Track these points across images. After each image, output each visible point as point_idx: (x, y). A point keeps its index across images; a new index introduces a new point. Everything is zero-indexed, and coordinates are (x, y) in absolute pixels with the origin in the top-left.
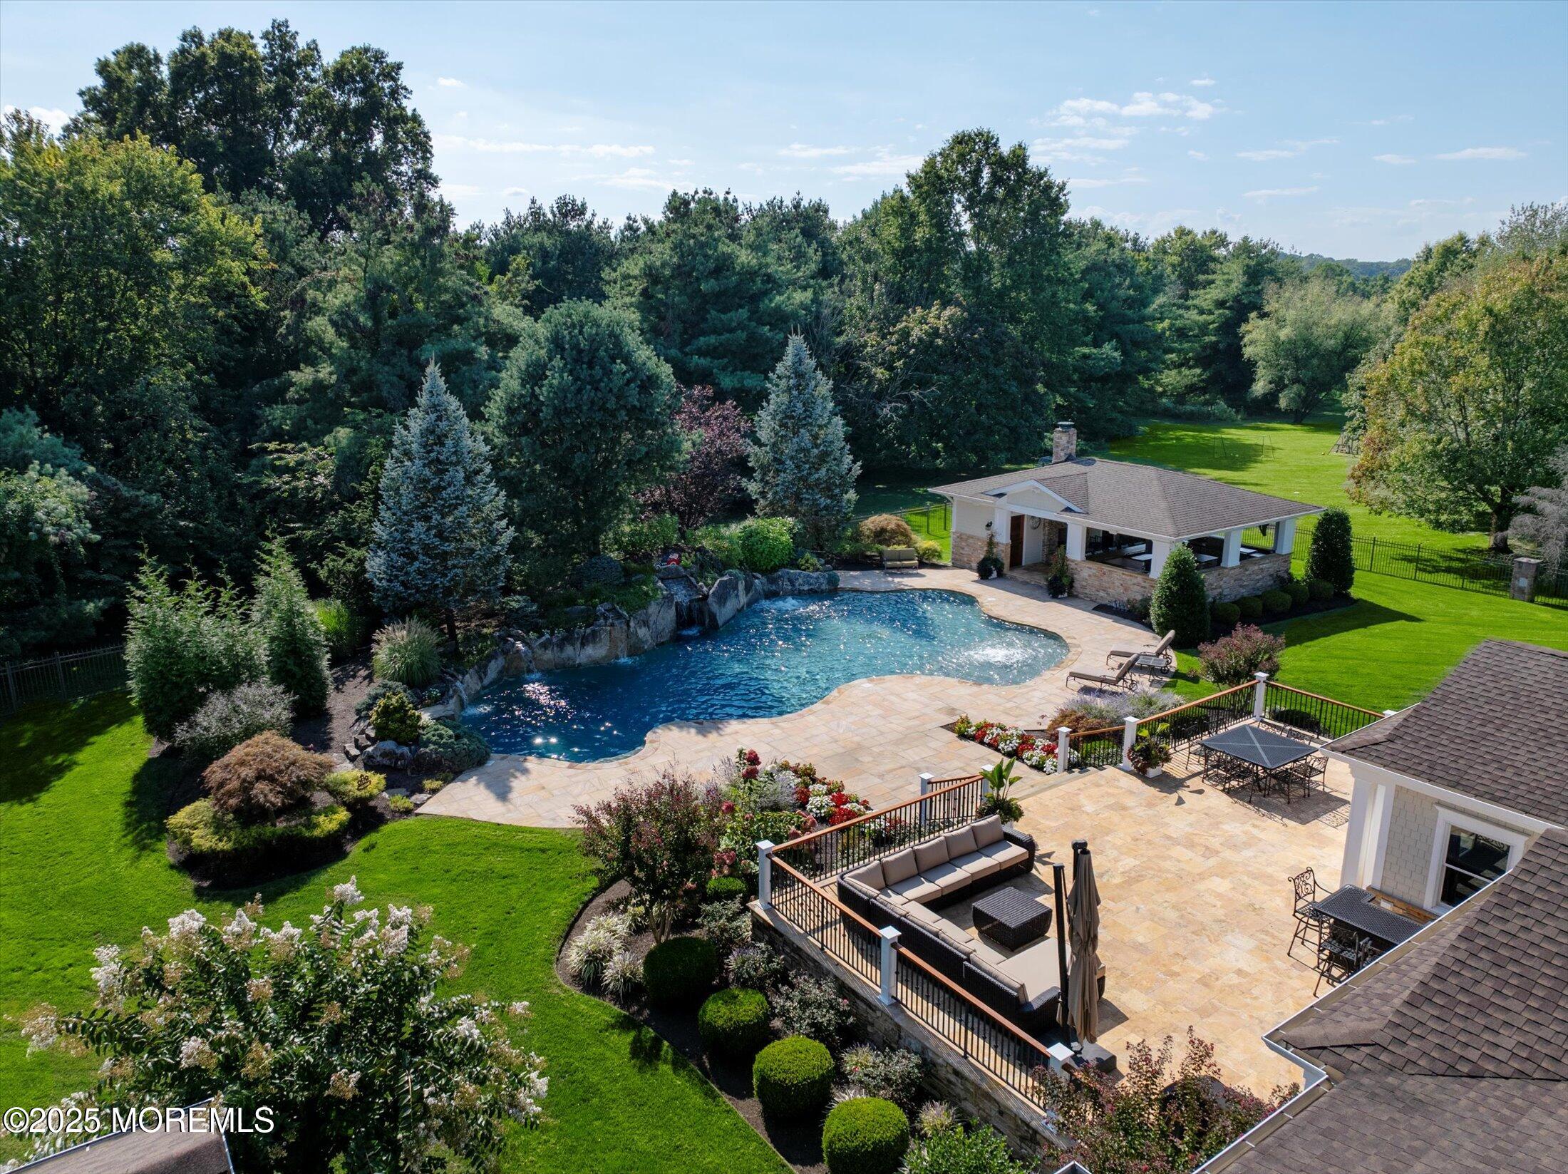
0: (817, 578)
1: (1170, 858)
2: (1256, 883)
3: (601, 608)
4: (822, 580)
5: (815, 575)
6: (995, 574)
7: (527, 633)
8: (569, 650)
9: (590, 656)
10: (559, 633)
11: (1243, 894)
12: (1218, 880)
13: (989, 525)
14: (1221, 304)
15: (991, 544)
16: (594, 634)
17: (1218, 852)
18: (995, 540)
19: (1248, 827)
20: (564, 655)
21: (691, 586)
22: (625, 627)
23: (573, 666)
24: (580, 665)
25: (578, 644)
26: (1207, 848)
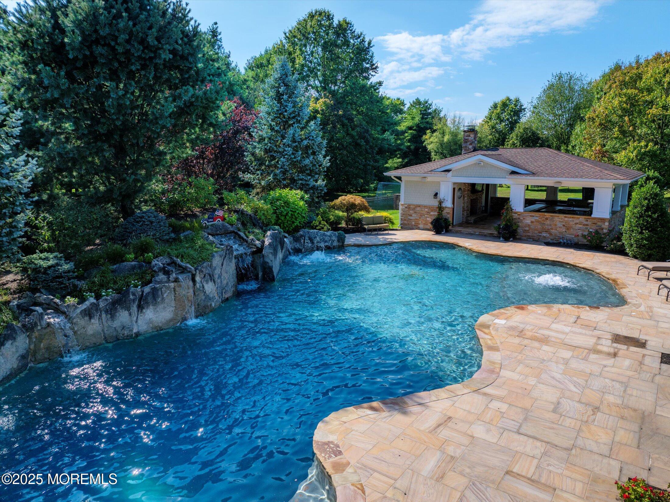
0: (330, 236)
3: (158, 263)
4: (334, 238)
5: (329, 234)
6: (444, 230)
7: (63, 298)
8: (123, 316)
9: (150, 321)
10: (109, 295)
13: (436, 195)
14: (410, 128)
15: (441, 208)
16: (155, 293)
18: (444, 205)
20: (116, 324)
21: (243, 241)
22: (191, 283)
23: (130, 336)
24: (138, 334)
25: (134, 308)
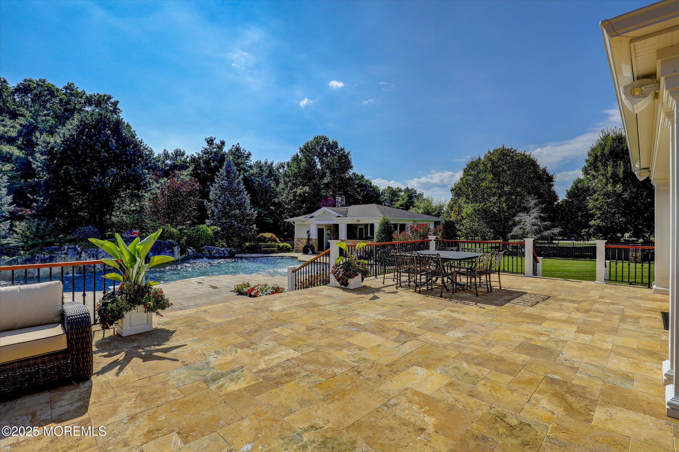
1: (350, 345)
2: (485, 371)
4: (226, 252)
5: (222, 249)
6: (310, 252)
11: (472, 395)
12: (421, 372)
13: (308, 231)
15: (309, 239)
17: (416, 336)
18: (311, 238)
19: (445, 312)
26: (402, 332)
